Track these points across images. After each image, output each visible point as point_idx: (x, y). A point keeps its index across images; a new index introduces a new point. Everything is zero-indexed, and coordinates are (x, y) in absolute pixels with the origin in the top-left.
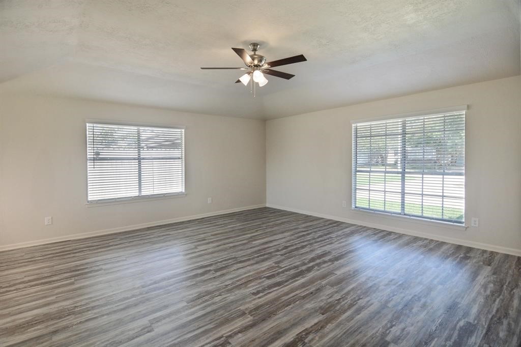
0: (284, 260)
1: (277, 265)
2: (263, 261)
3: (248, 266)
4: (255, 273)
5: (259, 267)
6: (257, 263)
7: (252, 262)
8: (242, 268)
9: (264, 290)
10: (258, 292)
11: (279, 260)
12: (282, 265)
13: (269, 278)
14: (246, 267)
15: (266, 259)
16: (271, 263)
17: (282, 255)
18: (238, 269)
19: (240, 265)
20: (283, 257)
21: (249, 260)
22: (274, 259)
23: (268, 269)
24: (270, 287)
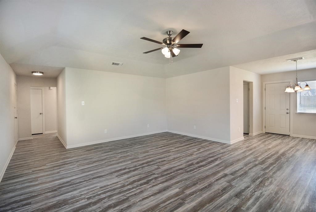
0: (153, 170)
1: (159, 167)
2: (167, 170)
3: (176, 167)
4: (171, 163)
5: (169, 166)
6: (171, 168)
7: (175, 169)
8: (179, 165)
9: (166, 157)
10: (169, 156)
11: (157, 170)
12: (156, 167)
13: (165, 161)
14: (177, 166)
15: (165, 171)
16: (162, 168)
17: (154, 174)
18: (181, 165)
19: (181, 167)
20: (154, 172)
21: (177, 170)
22: (160, 171)
23: (164, 165)
24: (164, 158)
